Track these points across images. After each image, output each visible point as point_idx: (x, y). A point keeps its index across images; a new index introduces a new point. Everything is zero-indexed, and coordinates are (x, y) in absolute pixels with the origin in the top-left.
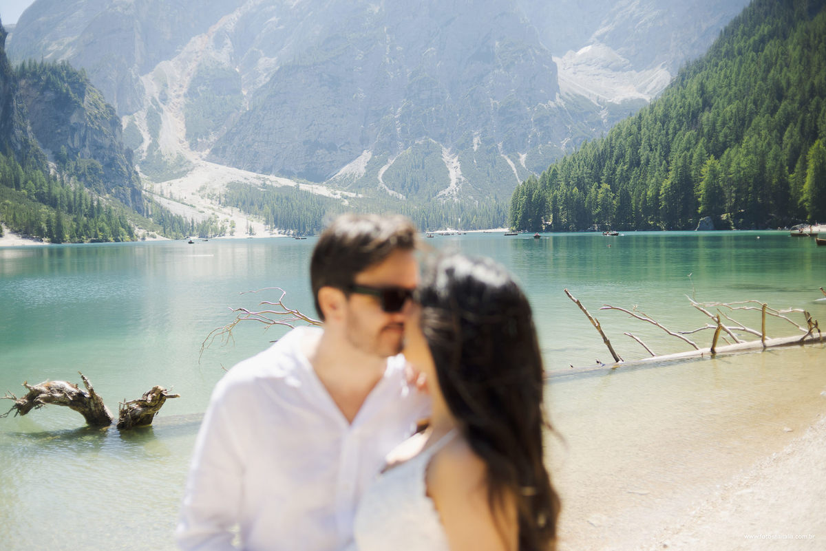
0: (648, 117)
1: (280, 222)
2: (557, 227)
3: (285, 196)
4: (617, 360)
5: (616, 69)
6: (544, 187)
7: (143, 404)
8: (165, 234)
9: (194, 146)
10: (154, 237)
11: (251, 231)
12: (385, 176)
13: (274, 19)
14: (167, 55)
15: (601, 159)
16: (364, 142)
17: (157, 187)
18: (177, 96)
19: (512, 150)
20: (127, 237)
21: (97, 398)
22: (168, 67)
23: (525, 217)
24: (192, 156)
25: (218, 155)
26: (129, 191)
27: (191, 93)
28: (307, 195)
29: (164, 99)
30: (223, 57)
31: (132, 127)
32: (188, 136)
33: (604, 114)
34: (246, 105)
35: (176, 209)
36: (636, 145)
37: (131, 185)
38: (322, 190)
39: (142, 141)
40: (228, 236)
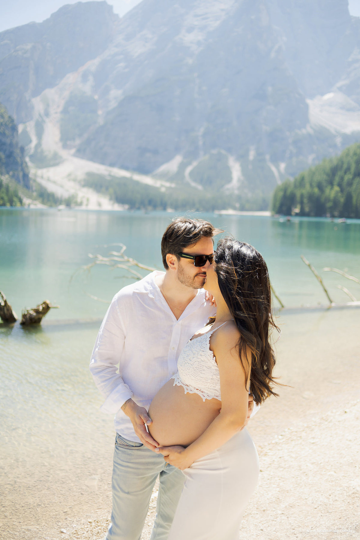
1: (120, 199)
2: (302, 214)
3: (123, 183)
4: (331, 301)
5: (349, 110)
6: (295, 186)
7: (37, 311)
8: (43, 203)
9: (65, 146)
10: (35, 205)
11: (100, 205)
12: (191, 174)
13: (122, 64)
14: (51, 85)
15: (334, 171)
16: (178, 150)
17: (40, 172)
18: (56, 112)
19: (275, 160)
20: (18, 204)
21: (9, 306)
22: (50, 93)
23: (282, 205)
24: (64, 153)
25: (81, 153)
26: (21, 174)
27: (65, 111)
28: (137, 183)
29: (47, 114)
30: (87, 88)
31: (25, 132)
32: (62, 139)
33: (338, 141)
34: (101, 121)
35: (51, 188)
37: (23, 170)
38: (147, 180)
39: (31, 141)
40: (84, 207)
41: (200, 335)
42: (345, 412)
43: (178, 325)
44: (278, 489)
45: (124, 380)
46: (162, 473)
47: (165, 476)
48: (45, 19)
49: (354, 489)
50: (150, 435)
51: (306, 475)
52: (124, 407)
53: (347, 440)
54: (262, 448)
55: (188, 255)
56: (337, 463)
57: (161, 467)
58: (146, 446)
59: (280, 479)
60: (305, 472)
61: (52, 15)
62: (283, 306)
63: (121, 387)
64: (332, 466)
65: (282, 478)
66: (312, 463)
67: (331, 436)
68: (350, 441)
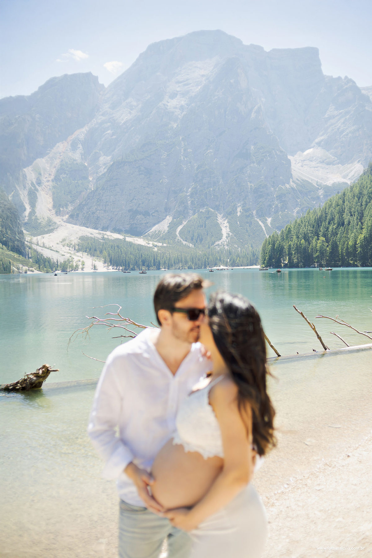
0: (349, 195)
1: (113, 262)
2: (291, 265)
3: (117, 245)
4: (326, 349)
5: (328, 164)
6: (283, 239)
7: (37, 375)
8: (39, 269)
9: (58, 213)
10: (33, 271)
11: (95, 267)
12: (181, 233)
13: (109, 132)
14: (41, 154)
15: (319, 222)
16: (167, 210)
17: (34, 239)
18: (47, 180)
19: (262, 215)
22: (41, 162)
23: (270, 258)
24: (57, 220)
25: (74, 218)
27: (57, 179)
28: (130, 244)
29: (39, 183)
30: (77, 156)
32: (54, 207)
33: (321, 192)
34: (92, 187)
35: (46, 253)
36: (341, 212)
38: (140, 241)
39: (25, 210)
40: (80, 271)
41: (198, 390)
42: (348, 456)
43: (175, 382)
44: (288, 540)
45: (124, 442)
46: (170, 535)
47: (172, 539)
48: (33, 92)
49: (363, 534)
50: (153, 497)
51: (315, 523)
52: (126, 470)
53: (352, 484)
54: (269, 499)
55: (180, 310)
56: (345, 508)
57: (168, 530)
58: (150, 510)
59: (289, 530)
60: (313, 521)
61: (40, 88)
62: (279, 356)
63: (121, 449)
64: (340, 512)
65: (291, 528)
66: (321, 511)
67: (336, 482)
68: (356, 485)
